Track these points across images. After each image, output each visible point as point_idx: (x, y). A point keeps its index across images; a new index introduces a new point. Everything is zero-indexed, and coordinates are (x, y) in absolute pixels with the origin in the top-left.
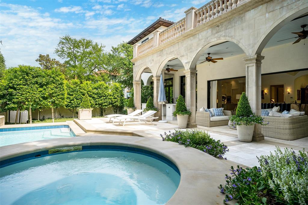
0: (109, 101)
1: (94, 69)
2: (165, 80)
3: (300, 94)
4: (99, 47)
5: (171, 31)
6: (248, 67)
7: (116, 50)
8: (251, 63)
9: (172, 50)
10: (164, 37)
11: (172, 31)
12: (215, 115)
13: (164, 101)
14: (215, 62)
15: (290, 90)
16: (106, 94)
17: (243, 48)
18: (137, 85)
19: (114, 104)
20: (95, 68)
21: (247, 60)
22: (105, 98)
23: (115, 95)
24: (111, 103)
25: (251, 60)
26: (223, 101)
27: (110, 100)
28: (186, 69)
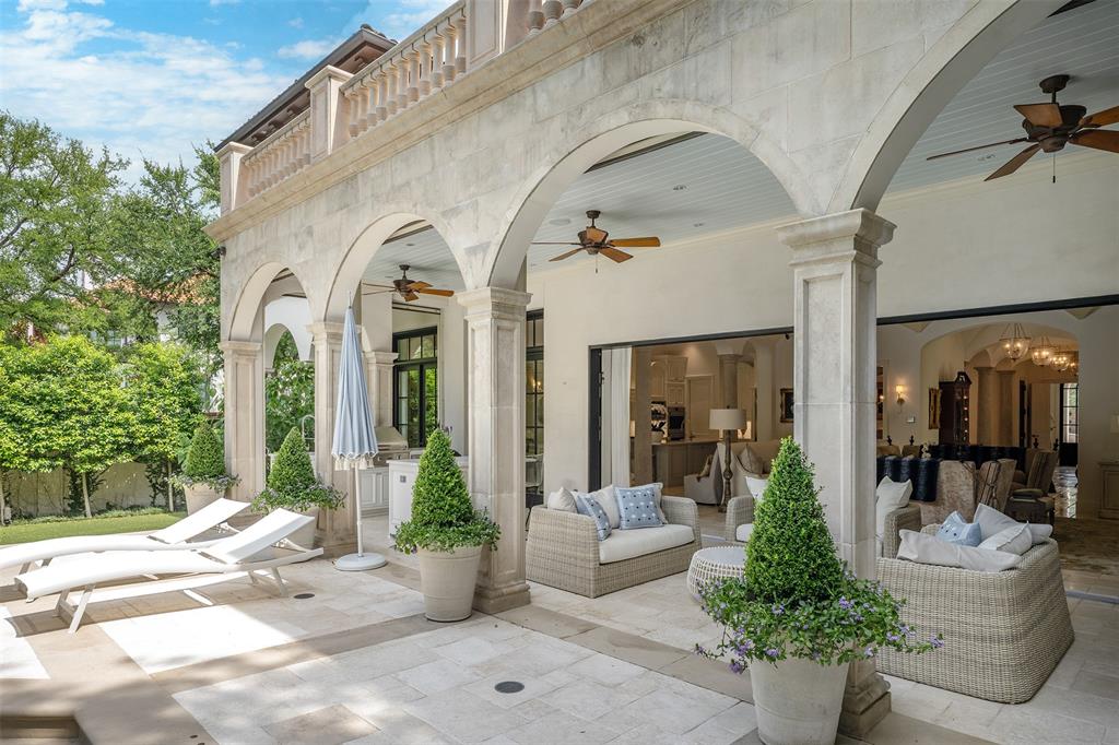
0: (115, 436)
1: (66, 272)
2: (397, 337)
3: (938, 405)
4: (94, 163)
5: (399, 74)
6: (806, 283)
7: (173, 184)
8: (823, 261)
9: (399, 180)
10: (364, 110)
11: (404, 76)
12: (624, 523)
13: (367, 451)
14: (621, 258)
15: (906, 389)
16: (95, 399)
17: (779, 167)
18: (242, 361)
19: (146, 452)
20: (70, 266)
21: (801, 242)
22: (87, 419)
23: (146, 406)
24: (128, 444)
25: (824, 240)
26: (654, 428)
27: (119, 431)
28: (469, 282)
